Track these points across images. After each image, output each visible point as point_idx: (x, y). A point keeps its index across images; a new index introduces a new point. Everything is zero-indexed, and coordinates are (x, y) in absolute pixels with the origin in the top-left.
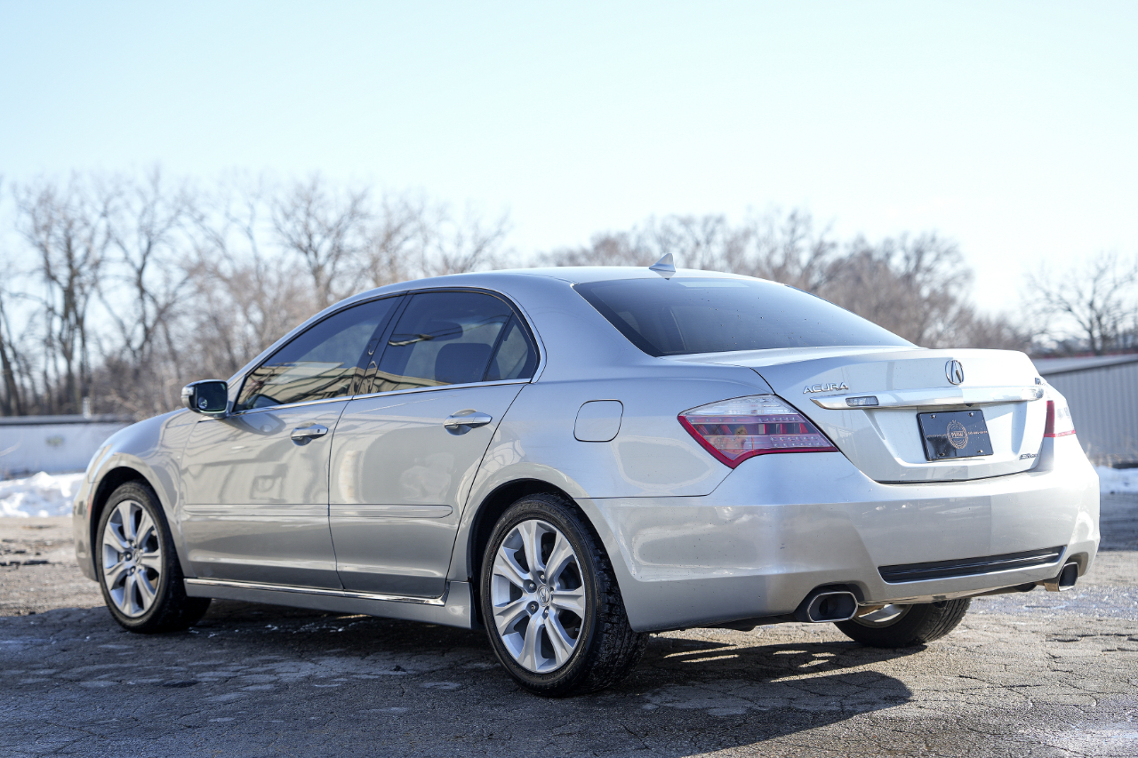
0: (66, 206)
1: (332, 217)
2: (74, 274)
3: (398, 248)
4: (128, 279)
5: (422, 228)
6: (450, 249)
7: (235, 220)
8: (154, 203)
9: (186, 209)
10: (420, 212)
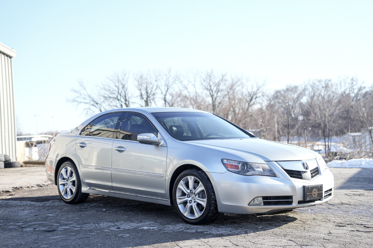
0: (146, 79)
1: (217, 81)
2: (148, 97)
3: (235, 89)
4: (162, 98)
5: (242, 83)
6: (250, 90)
7: (190, 82)
8: (169, 78)
9: (177, 79)
10: (242, 79)
